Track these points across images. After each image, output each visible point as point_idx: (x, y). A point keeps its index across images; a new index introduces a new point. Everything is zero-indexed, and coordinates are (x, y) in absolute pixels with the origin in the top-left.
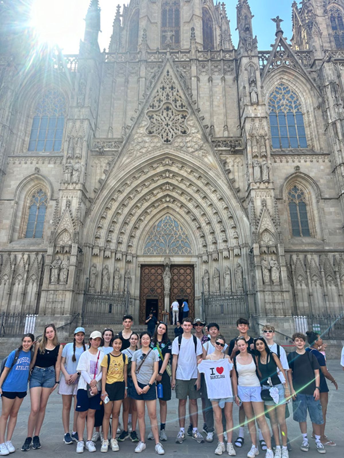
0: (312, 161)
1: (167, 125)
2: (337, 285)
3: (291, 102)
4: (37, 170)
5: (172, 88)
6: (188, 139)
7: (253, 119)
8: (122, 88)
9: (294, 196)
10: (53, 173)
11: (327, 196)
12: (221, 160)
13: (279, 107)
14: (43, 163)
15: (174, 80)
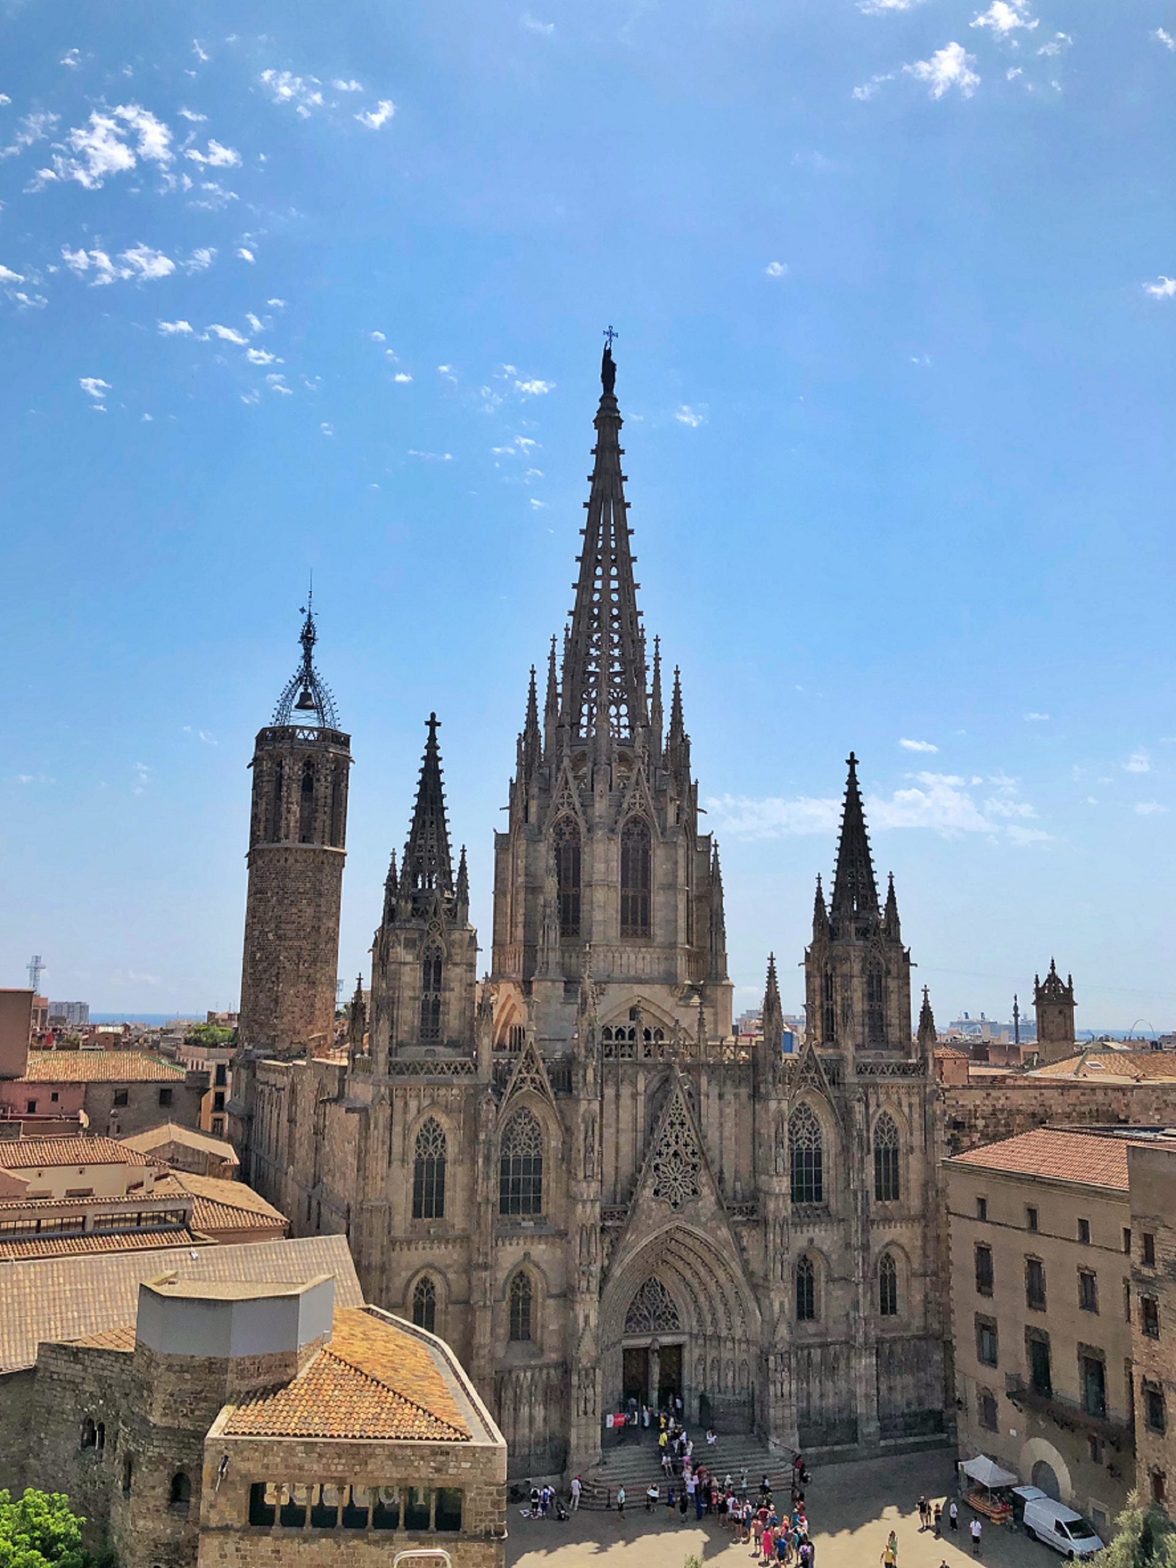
0: (826, 1230)
1: (675, 1179)
2: (834, 1382)
3: (810, 1133)
4: (527, 1255)
5: (682, 1124)
6: (700, 1203)
7: (777, 1196)
8: (613, 1106)
9: (802, 1269)
10: (545, 1257)
11: (836, 1276)
12: (736, 1234)
13: (797, 1140)
14: (532, 1243)
15: (685, 1112)
